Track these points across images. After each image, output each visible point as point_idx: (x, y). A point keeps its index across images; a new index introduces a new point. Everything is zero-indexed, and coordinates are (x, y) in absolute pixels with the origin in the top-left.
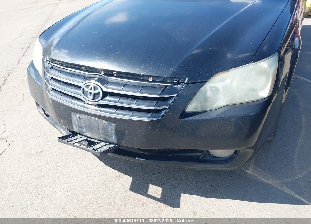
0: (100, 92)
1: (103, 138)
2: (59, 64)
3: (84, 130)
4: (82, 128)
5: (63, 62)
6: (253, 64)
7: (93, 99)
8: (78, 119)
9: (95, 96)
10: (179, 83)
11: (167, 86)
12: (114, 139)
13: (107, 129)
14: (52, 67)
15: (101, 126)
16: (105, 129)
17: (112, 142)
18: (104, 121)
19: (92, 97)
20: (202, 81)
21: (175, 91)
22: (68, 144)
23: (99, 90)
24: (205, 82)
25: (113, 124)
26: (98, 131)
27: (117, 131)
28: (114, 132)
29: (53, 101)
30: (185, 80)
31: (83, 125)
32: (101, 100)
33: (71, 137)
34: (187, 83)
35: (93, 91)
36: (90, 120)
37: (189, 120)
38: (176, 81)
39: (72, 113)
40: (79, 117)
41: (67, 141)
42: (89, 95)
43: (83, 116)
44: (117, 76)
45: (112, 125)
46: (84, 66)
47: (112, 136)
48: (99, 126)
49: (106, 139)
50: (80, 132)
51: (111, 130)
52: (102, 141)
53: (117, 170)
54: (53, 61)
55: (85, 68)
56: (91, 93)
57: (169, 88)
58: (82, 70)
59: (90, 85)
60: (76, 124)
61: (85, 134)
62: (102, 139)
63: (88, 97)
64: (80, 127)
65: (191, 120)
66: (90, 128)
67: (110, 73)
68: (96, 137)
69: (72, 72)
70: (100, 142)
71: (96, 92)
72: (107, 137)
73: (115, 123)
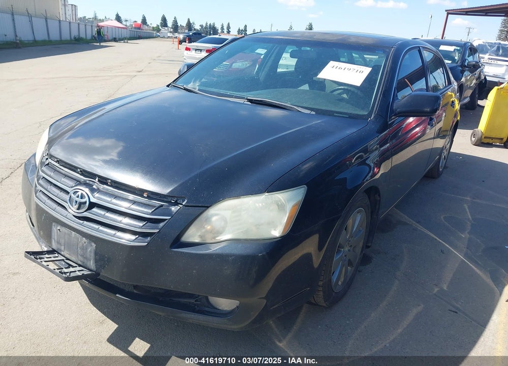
0: (86, 202)
1: (81, 261)
2: (56, 162)
3: (63, 248)
4: (60, 244)
5: (61, 160)
6: (267, 194)
7: (78, 209)
8: (58, 232)
9: (81, 205)
10: (176, 204)
11: (162, 206)
12: (92, 264)
13: (87, 249)
14: (48, 164)
15: (80, 245)
16: (84, 249)
17: (90, 268)
18: (84, 239)
19: (77, 206)
20: (203, 205)
21: (169, 213)
22: (34, 261)
23: (86, 199)
24: (208, 207)
25: (93, 244)
26: (76, 251)
27: (96, 254)
28: (93, 255)
29: (37, 205)
30: (183, 201)
31: (62, 241)
32: (85, 211)
33: (45, 254)
34: (184, 205)
35: (79, 200)
36: (70, 235)
37: (181, 252)
38: (173, 200)
39: (54, 224)
40: (59, 230)
41: (35, 258)
42: (74, 204)
43: (64, 229)
44: (111, 186)
45: (91, 245)
46: (80, 168)
47: (90, 260)
48: (78, 245)
49: (84, 263)
50: (58, 249)
51: (90, 252)
52: (80, 266)
53: (103, 313)
54: (51, 156)
55: (81, 171)
56: (76, 202)
57: (164, 208)
58: (78, 173)
59: (78, 192)
60: (56, 239)
61: (62, 253)
62: (80, 263)
63: (72, 206)
64: (58, 243)
65: (183, 253)
66: (69, 246)
67: (105, 181)
68: (73, 258)
69: (67, 173)
70: (77, 265)
71: (83, 200)
72: (85, 261)
73: (95, 243)
